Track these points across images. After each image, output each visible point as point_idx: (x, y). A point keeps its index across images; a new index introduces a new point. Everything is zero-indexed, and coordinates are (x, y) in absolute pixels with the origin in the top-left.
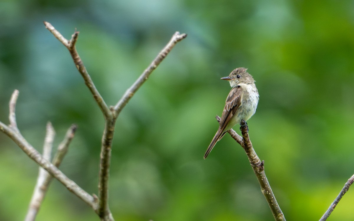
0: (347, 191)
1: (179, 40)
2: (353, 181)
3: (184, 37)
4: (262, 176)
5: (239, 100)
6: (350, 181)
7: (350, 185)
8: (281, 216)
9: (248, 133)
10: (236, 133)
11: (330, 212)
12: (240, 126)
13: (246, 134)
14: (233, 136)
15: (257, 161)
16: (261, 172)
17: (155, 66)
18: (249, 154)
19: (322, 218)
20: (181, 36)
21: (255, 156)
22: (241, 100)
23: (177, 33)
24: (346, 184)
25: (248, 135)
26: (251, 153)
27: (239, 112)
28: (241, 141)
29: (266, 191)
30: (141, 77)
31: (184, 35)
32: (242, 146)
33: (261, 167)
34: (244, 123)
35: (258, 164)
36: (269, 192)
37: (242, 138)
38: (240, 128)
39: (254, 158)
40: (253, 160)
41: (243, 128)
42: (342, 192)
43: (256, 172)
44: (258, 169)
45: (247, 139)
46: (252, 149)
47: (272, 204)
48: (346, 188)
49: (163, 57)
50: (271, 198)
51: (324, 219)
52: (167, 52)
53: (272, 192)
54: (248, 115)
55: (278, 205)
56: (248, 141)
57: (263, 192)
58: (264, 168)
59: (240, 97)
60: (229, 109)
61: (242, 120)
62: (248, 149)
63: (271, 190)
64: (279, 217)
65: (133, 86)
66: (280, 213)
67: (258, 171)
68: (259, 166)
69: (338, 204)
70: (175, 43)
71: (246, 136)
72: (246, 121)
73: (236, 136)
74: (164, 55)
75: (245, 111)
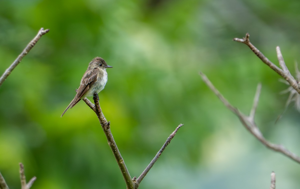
0: (169, 143)
1: (43, 34)
2: (173, 136)
3: (47, 32)
4: (108, 133)
5: (96, 77)
6: (171, 136)
7: (171, 139)
8: (122, 161)
9: (99, 102)
10: (90, 102)
11: (157, 158)
12: (93, 97)
13: (97, 102)
14: (88, 104)
15: (105, 122)
16: (108, 130)
17: (26, 53)
18: (100, 117)
19: (151, 162)
20: (45, 31)
21: (103, 118)
22: (97, 78)
23: (42, 29)
24: (168, 139)
25: (99, 103)
26: (101, 116)
27: (94, 86)
28: (94, 108)
29: (111, 143)
30: (16, 60)
31: (47, 30)
32: (94, 111)
33: (108, 126)
34: (96, 95)
35: (106, 124)
36: (113, 144)
37: (94, 105)
38: (93, 98)
39: (103, 120)
40: (102, 121)
41: (95, 98)
42: (166, 144)
43: (104, 130)
44: (106, 127)
45: (97, 106)
46: (102, 113)
47: (116, 153)
48: (168, 141)
49: (32, 46)
50: (115, 148)
51: (152, 163)
52: (35, 43)
53: (116, 144)
54: (99, 89)
55: (120, 154)
56: (99, 108)
57: (109, 144)
58: (110, 127)
59: (97, 76)
60: (87, 84)
61: (95, 92)
62: (99, 113)
63: (115, 142)
64: (120, 162)
65: (10, 67)
66: (121, 159)
67: (106, 129)
68: (106, 125)
69: (163, 152)
70: (41, 36)
71: (97, 104)
72: (98, 93)
73: (90, 104)
74: (33, 45)
75: (98, 86)
